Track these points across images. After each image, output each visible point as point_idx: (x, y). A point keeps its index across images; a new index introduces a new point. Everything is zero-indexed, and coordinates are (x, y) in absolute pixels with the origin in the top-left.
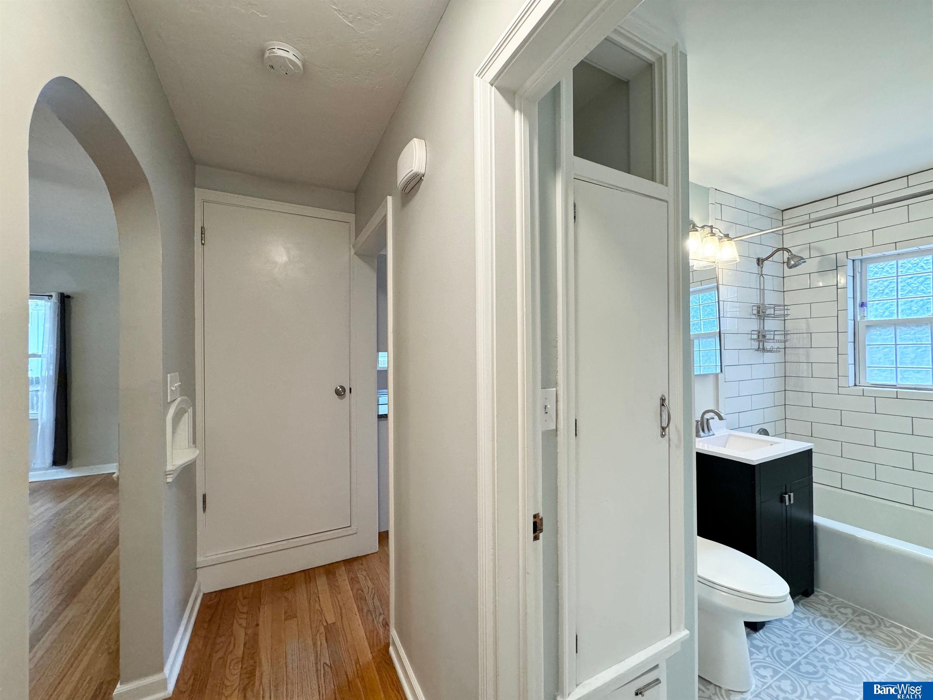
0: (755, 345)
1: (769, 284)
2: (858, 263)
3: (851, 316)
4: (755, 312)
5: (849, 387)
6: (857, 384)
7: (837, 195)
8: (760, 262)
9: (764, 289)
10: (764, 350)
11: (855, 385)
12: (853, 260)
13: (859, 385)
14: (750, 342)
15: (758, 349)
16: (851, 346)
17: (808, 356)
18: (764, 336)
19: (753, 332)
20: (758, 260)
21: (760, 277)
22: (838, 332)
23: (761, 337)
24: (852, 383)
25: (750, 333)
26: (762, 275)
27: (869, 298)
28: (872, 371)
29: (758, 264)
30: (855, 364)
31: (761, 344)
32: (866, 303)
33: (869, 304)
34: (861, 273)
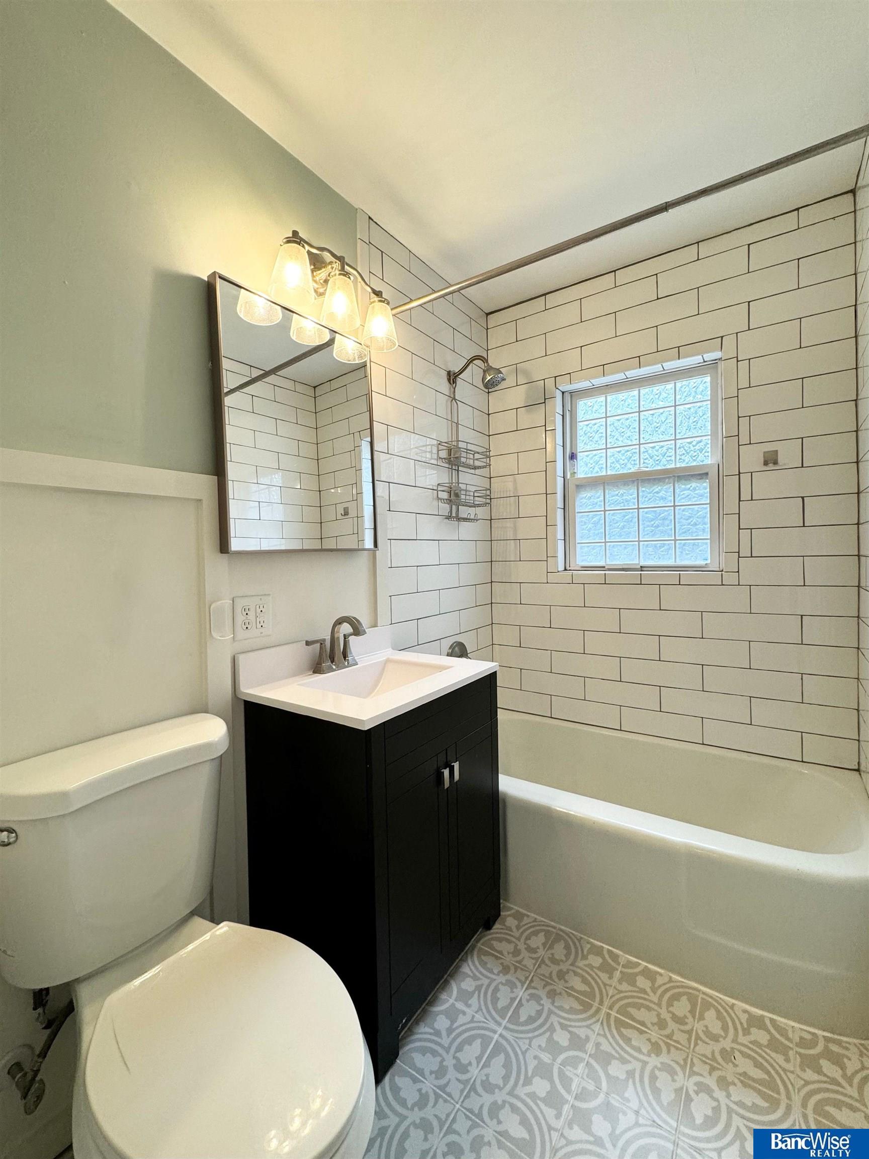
0: (445, 508)
1: (465, 415)
2: (567, 396)
3: (560, 472)
4: (443, 454)
5: (558, 572)
6: (568, 568)
7: (545, 295)
8: (452, 378)
9: (457, 424)
10: (459, 519)
11: (565, 570)
12: (563, 393)
13: (570, 568)
14: (435, 503)
15: (449, 517)
16: (560, 513)
17: (515, 530)
18: (457, 495)
19: (440, 488)
20: (449, 373)
21: (452, 400)
22: (547, 494)
23: (454, 496)
24: (561, 568)
25: (435, 488)
26: (454, 399)
27: (580, 447)
28: (581, 548)
29: (449, 380)
30: (565, 540)
31: (454, 507)
32: (576, 455)
33: (580, 456)
34: (571, 412)
